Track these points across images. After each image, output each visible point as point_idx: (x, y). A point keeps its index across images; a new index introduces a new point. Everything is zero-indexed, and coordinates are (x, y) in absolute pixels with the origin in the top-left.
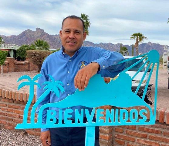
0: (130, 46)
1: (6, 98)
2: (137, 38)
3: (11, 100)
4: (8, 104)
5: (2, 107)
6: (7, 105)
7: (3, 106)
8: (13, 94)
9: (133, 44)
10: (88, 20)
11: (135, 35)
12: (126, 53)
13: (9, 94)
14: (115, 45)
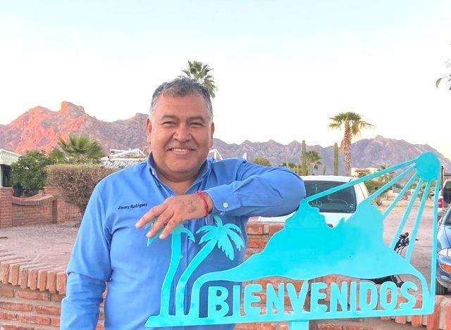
0: (325, 149)
1: (32, 289)
2: (347, 125)
3: (43, 294)
4: (34, 303)
5: (19, 314)
6: (34, 307)
7: (22, 310)
8: (49, 279)
9: (336, 144)
10: (210, 79)
11: (340, 118)
12: (316, 167)
13: (39, 278)
14: (286, 146)
